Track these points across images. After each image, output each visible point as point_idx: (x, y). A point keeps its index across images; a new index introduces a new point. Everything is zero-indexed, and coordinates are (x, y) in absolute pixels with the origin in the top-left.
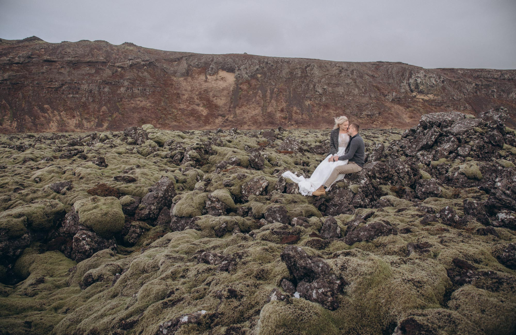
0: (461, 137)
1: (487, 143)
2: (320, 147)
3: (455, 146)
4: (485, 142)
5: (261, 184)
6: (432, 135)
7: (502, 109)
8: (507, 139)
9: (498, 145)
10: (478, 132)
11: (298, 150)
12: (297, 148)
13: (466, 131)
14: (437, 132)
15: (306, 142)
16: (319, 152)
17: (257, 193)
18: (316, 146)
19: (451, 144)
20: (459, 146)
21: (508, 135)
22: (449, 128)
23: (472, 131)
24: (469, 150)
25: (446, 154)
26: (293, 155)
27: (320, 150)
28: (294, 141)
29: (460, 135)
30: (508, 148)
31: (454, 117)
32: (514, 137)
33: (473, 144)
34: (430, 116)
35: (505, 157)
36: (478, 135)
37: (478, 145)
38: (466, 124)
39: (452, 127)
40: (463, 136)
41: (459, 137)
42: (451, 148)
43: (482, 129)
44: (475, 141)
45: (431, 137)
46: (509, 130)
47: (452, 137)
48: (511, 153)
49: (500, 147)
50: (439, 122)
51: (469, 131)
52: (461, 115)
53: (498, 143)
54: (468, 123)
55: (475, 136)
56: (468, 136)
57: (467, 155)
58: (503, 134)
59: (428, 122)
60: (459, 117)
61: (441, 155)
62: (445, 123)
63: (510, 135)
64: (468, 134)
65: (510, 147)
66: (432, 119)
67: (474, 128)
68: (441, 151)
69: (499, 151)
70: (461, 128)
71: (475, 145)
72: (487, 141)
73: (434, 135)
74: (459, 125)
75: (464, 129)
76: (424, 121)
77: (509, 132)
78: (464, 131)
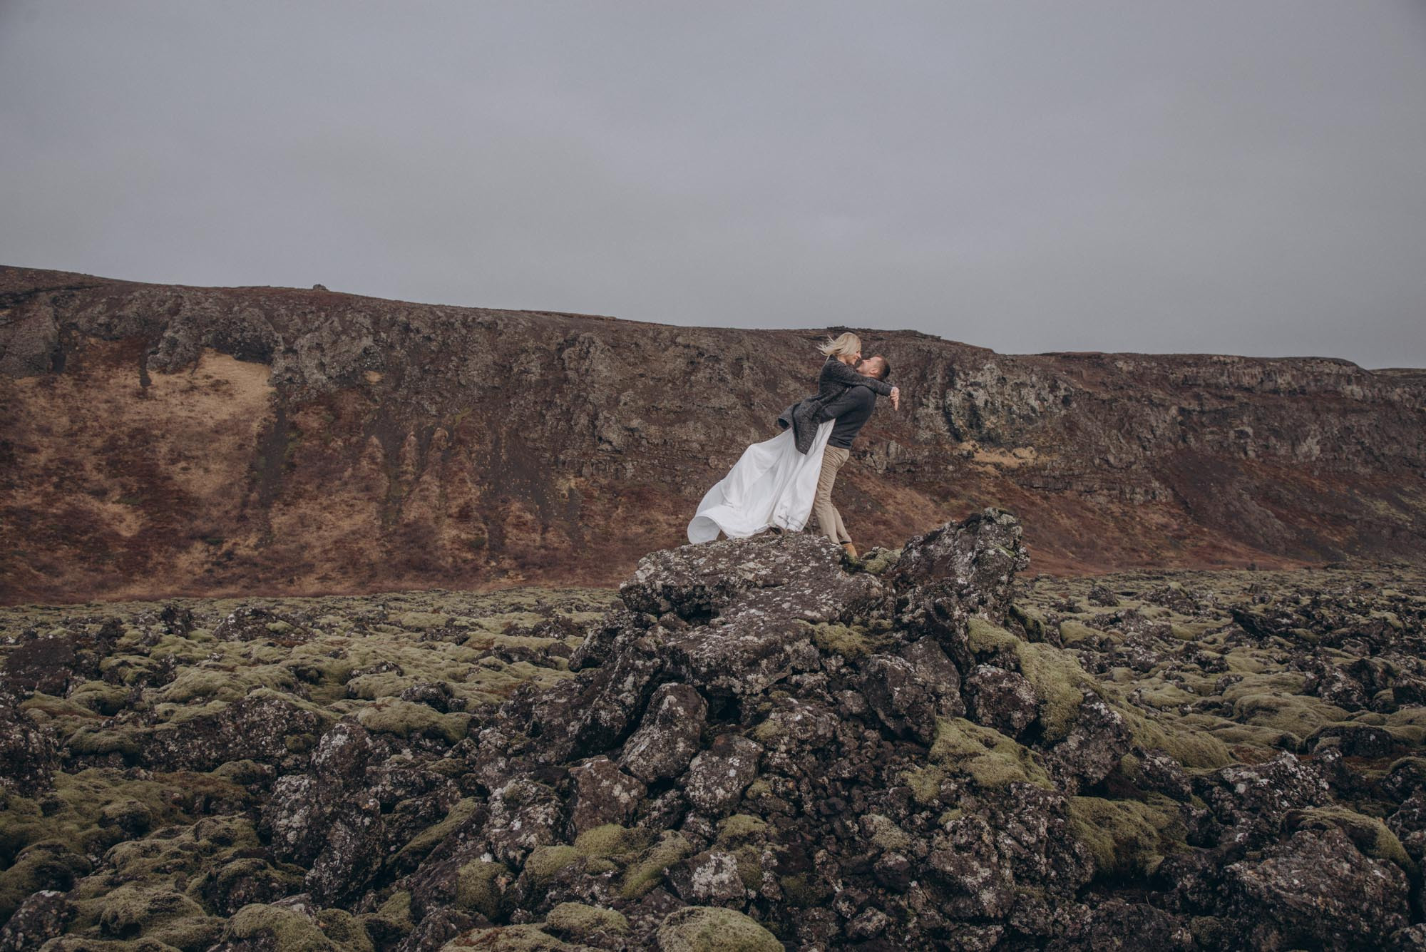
0: (737, 686)
1: (859, 718)
3: (681, 747)
4: (847, 717)
6: (625, 671)
7: (990, 520)
8: (975, 687)
9: (910, 735)
10: (835, 652)
13: (768, 651)
19: (656, 733)
20: (703, 743)
21: (986, 670)
24: (742, 773)
25: (624, 798)
29: (729, 672)
30: (959, 750)
31: (786, 563)
32: (1012, 680)
33: (774, 730)
34: (677, 560)
35: (937, 813)
36: (838, 668)
37: (805, 736)
38: (786, 606)
39: (714, 627)
40: (745, 681)
41: (730, 687)
42: (658, 756)
43: (866, 634)
44: (792, 710)
45: (619, 680)
46: (987, 637)
47: (665, 694)
48: (969, 784)
49: (917, 743)
50: (707, 589)
51: (788, 648)
52: (823, 550)
53: (909, 721)
54: (801, 598)
55: (820, 676)
56: (784, 680)
57: (730, 802)
58: (957, 664)
59: (659, 595)
60: (813, 564)
61: (595, 807)
62: (725, 598)
63: (996, 665)
64: (781, 667)
65: (975, 745)
66: (678, 574)
67: (817, 628)
68: (593, 778)
69: (906, 774)
70: (747, 633)
71: (786, 739)
72: (855, 709)
73: (634, 668)
74: (753, 611)
75: (758, 635)
76: (644, 588)
77: (991, 650)
78: (755, 652)
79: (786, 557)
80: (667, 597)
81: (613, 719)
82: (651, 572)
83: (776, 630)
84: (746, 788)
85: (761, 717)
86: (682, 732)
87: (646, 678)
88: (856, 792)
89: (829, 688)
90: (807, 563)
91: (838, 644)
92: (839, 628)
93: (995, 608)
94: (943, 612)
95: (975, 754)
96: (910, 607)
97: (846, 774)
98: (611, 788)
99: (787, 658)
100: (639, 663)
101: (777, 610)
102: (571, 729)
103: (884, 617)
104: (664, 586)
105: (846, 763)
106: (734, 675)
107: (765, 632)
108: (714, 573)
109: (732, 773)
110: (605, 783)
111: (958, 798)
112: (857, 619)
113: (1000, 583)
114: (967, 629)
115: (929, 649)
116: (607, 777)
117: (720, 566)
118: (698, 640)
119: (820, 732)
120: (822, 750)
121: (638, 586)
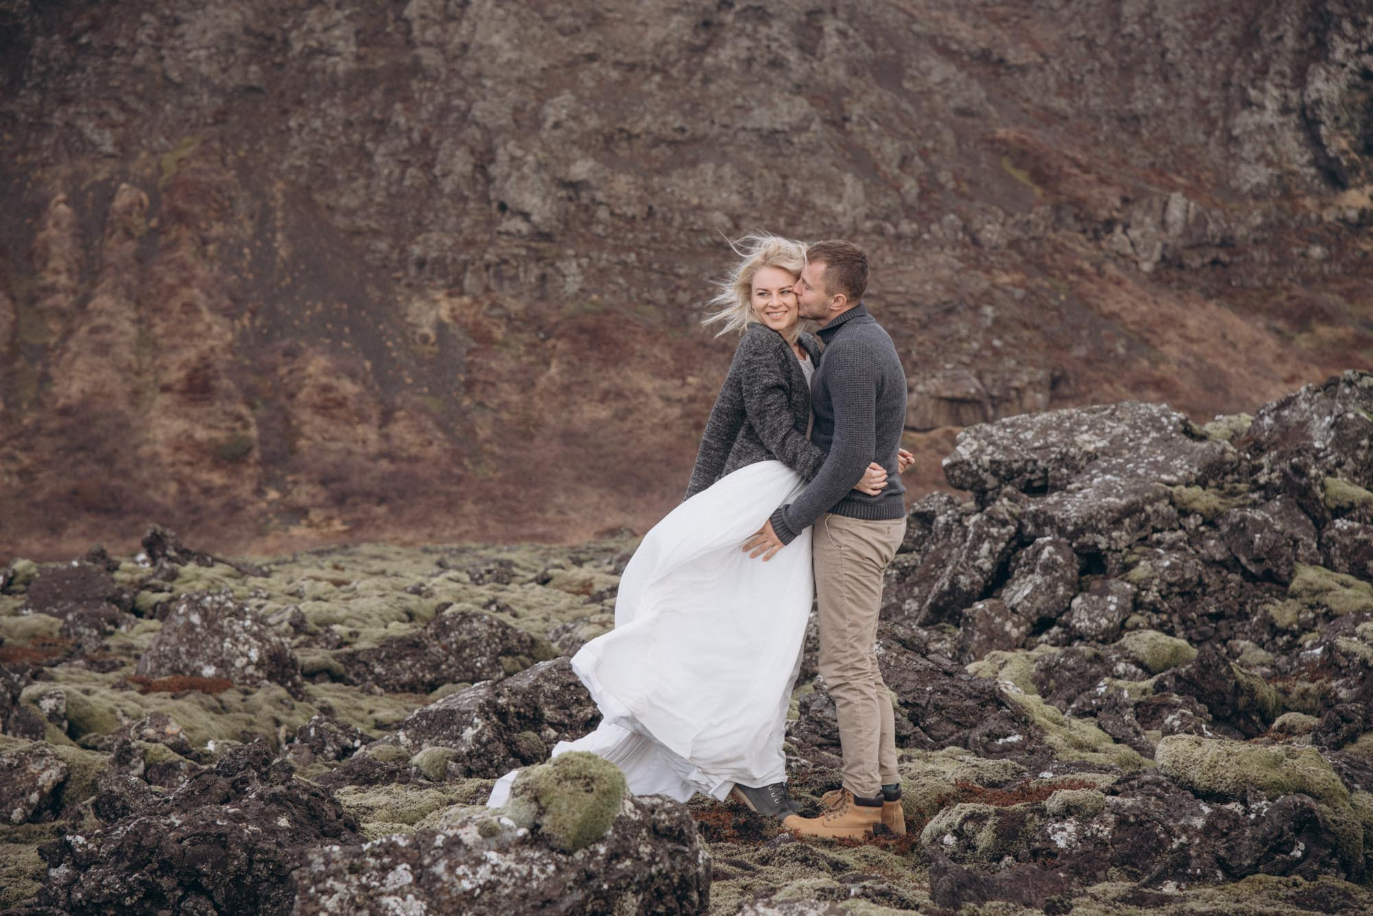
0: (1103, 543)
1: (1222, 564)
2: (413, 646)
3: (1061, 590)
4: (1210, 563)
5: (34, 778)
6: (979, 539)
7: (1350, 383)
8: (1332, 539)
9: (1269, 576)
10: (1194, 511)
11: (259, 665)
12: (254, 655)
13: (1130, 511)
14: (1004, 523)
15: (326, 623)
16: (406, 677)
17: (17, 814)
18: (387, 642)
19: (1038, 579)
20: (1079, 588)
21: (1341, 524)
22: (1053, 498)
23: (1163, 506)
24: (1121, 608)
25: (1015, 633)
26: (231, 697)
27: (407, 668)
28: (239, 614)
29: (1095, 530)
30: (1316, 587)
31: (1124, 435)
32: (1367, 531)
33: (1145, 574)
34: (1001, 434)
35: (1296, 636)
36: (1197, 527)
37: (1174, 579)
38: (1141, 471)
39: (1070, 492)
40: (1111, 538)
41: (1096, 544)
42: (1041, 598)
43: (1223, 497)
44: (1160, 557)
45: (975, 546)
46: (1342, 494)
47: (1043, 546)
48: (1326, 614)
49: (1277, 583)
50: (1040, 463)
51: (1148, 508)
52: (1164, 420)
53: (1269, 564)
54: (1155, 465)
55: (1180, 533)
56: (1145, 538)
57: (1112, 630)
58: (1314, 519)
59: (985, 471)
60: (1154, 434)
61: (990, 640)
62: (1064, 471)
63: (1352, 519)
64: (1141, 526)
65: (1330, 583)
66: (1006, 448)
67: (1175, 490)
68: (988, 616)
69: (1268, 607)
70: (1107, 496)
71: (1157, 581)
72: (1218, 557)
73: (989, 536)
74: (1108, 477)
75: (1120, 497)
76: (968, 464)
77: (1347, 506)
78: (1119, 511)
79: (1121, 428)
80: (995, 473)
81: (972, 583)
82: (975, 446)
83: (1136, 492)
84: (1124, 621)
85: (1127, 568)
86: (1062, 578)
87: (1002, 545)
88: (1222, 623)
89: (1189, 543)
90: (1148, 433)
91: (1196, 505)
92: (1196, 490)
93: (1356, 474)
94: (1300, 471)
95: (1330, 590)
96: (1266, 470)
97: (1212, 610)
98: (1003, 625)
99: (1148, 518)
100: (994, 531)
101: (1133, 474)
102: (906, 607)
103: (1239, 481)
104: (992, 462)
105: (1212, 600)
106: (1100, 532)
107: (1126, 494)
108: (1046, 447)
109: (1112, 607)
110: (998, 620)
111: (1315, 624)
112: (1212, 483)
113: (1359, 447)
114: (1324, 487)
115: (1286, 506)
116: (999, 615)
117: (1051, 439)
118: (1059, 504)
119: (1187, 576)
120: (1188, 593)
121: (963, 462)
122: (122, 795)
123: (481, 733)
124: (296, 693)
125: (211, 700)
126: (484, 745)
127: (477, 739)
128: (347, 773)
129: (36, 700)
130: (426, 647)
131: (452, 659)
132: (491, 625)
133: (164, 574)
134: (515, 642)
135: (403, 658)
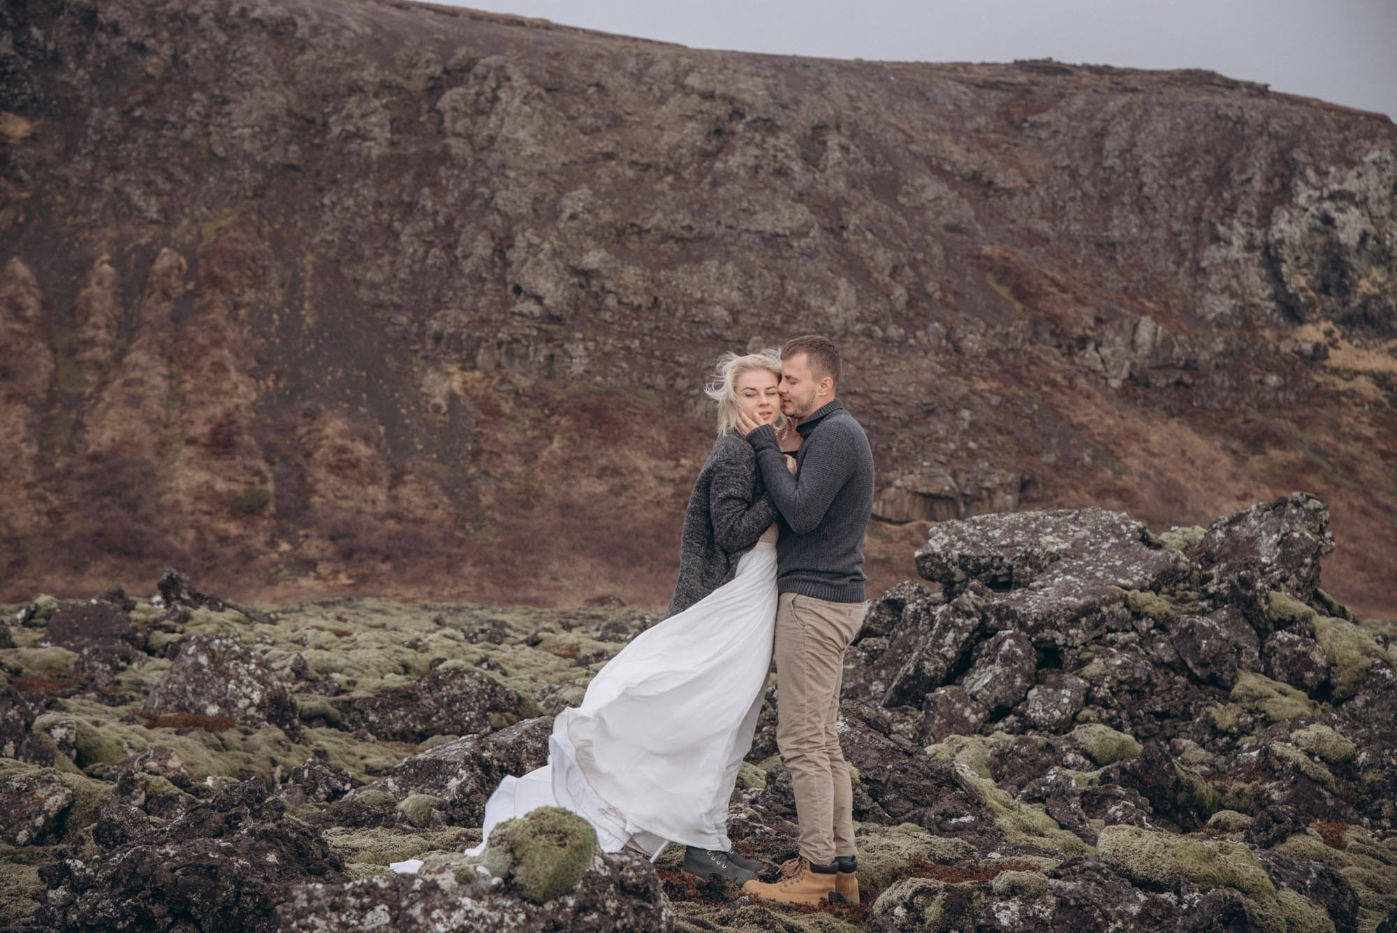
0: (1060, 639)
1: (1169, 666)
2: (406, 697)
3: (1018, 681)
4: (1159, 664)
5: (41, 802)
6: (945, 628)
7: (1297, 505)
8: (1272, 649)
9: (1213, 680)
10: (1146, 615)
11: (260, 707)
12: (256, 697)
13: (1087, 610)
14: (969, 615)
15: (326, 671)
16: (398, 726)
17: (22, 836)
18: (383, 692)
19: (998, 670)
20: (1035, 680)
21: (1282, 635)
22: (1016, 594)
23: (1118, 608)
24: (1073, 702)
25: (973, 719)
26: (232, 736)
27: (400, 719)
28: (244, 657)
29: (1054, 627)
30: (1256, 693)
31: (1085, 538)
32: (1305, 645)
33: (1098, 671)
34: (971, 530)
35: (1234, 738)
36: (1149, 630)
37: (1124, 678)
38: (1099, 574)
39: (1032, 589)
40: (1068, 635)
41: (1053, 640)
42: (1000, 687)
43: (1174, 603)
44: (1112, 656)
45: (940, 635)
46: (1285, 607)
47: (1004, 639)
48: (1264, 719)
49: (1219, 686)
50: (1005, 560)
51: (1104, 609)
52: (1123, 527)
53: (1213, 669)
54: (1113, 569)
55: (1133, 634)
56: (1100, 637)
57: (1064, 722)
58: (1258, 629)
59: (954, 564)
60: (1113, 540)
61: (950, 724)
62: (1028, 569)
63: (1293, 632)
64: (1097, 626)
65: (1269, 690)
66: (974, 544)
67: (1130, 594)
68: (948, 701)
69: (1210, 709)
70: (1067, 595)
71: (1108, 678)
72: (1167, 659)
73: (955, 626)
74: (1069, 577)
75: (1079, 597)
76: (939, 557)
77: (1288, 618)
78: (1077, 610)
79: (1084, 532)
80: (963, 567)
81: (936, 669)
82: (946, 541)
83: (1093, 593)
84: (1076, 714)
85: (1082, 664)
86: (1020, 669)
87: (966, 635)
88: (1167, 722)
89: (1141, 644)
90: (1107, 539)
91: (1149, 609)
92: (1150, 595)
93: (1298, 589)
94: (1247, 583)
95: (1269, 697)
96: (1215, 581)
97: (1158, 708)
98: (962, 710)
99: (1103, 618)
100: (959, 621)
101: (1092, 576)
102: (873, 688)
103: (1190, 589)
104: (961, 556)
105: (1159, 699)
106: (1058, 629)
107: (1084, 595)
108: (1012, 545)
109: (1066, 701)
110: (958, 706)
111: (1253, 728)
112: (1165, 589)
113: (1303, 564)
114: (1268, 600)
115: (1232, 616)
116: (959, 701)
117: (1017, 539)
118: (1021, 600)
119: (1137, 675)
120: (1137, 691)
121: (934, 554)
122: (122, 823)
123: (465, 784)
124: (293, 735)
125: (213, 738)
126: (467, 796)
127: (461, 789)
128: (335, 815)
129: (48, 729)
130: (418, 699)
131: (442, 712)
132: (481, 682)
133: (177, 615)
134: (503, 699)
135: (396, 708)
